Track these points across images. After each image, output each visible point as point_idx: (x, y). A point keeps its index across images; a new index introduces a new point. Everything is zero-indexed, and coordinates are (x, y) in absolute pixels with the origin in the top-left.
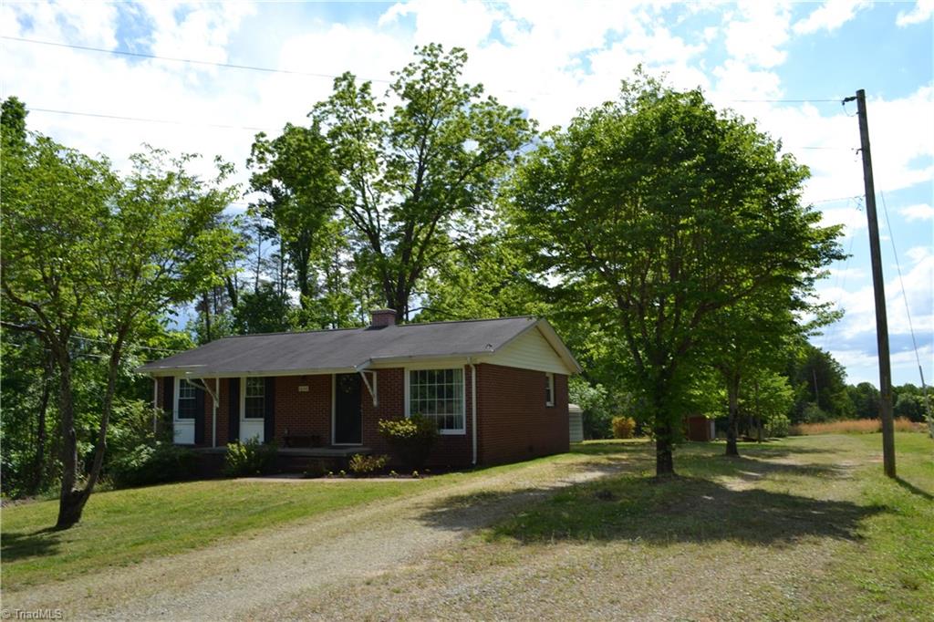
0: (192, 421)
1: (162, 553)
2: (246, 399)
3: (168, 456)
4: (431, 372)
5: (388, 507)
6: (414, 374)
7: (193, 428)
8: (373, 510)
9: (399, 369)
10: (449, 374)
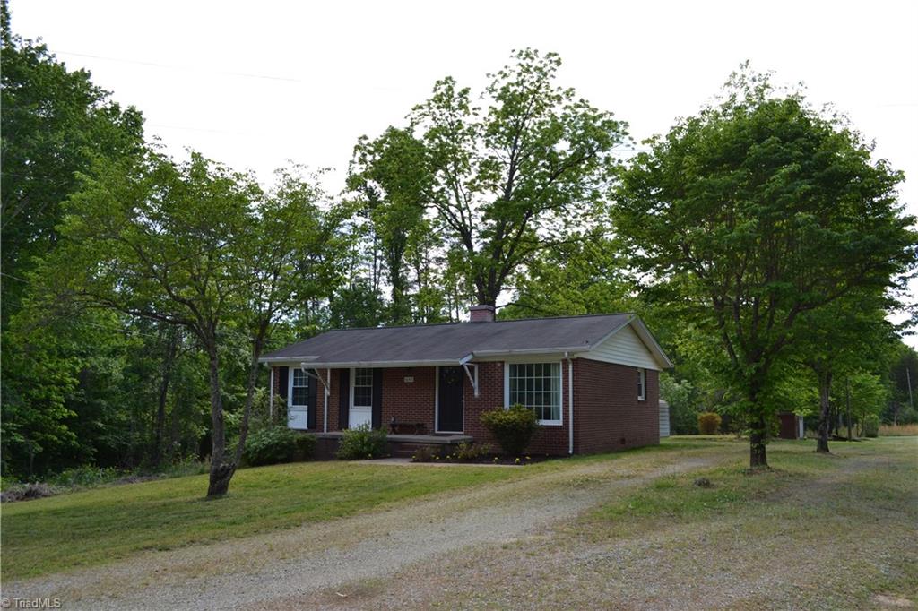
0: (306, 407)
1: (317, 519)
2: (355, 388)
3: (286, 440)
4: (530, 366)
5: (501, 488)
6: (513, 367)
7: (306, 414)
8: (487, 491)
9: (499, 362)
10: (547, 368)
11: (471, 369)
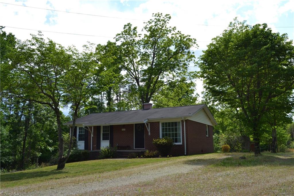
0: (84, 142)
2: (103, 134)
3: (78, 153)
4: (169, 123)
6: (163, 124)
7: (84, 144)
9: (157, 122)
10: (176, 124)
11: (147, 125)
